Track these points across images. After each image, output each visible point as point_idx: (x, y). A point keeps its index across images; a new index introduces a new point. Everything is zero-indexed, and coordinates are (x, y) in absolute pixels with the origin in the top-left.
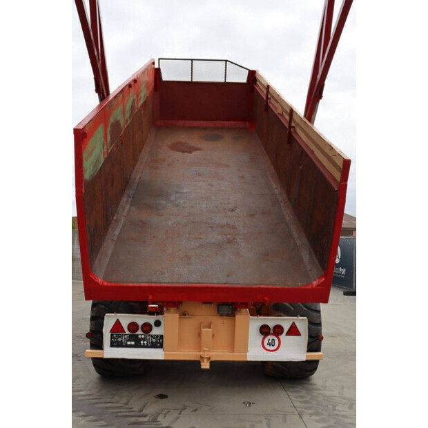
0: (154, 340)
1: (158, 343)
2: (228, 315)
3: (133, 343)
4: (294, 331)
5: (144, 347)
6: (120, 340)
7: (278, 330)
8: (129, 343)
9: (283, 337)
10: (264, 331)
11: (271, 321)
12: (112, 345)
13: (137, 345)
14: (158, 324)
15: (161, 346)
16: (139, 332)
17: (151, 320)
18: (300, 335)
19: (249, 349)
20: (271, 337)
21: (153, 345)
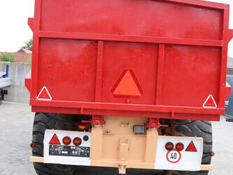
0: (83, 151)
1: (86, 153)
2: (141, 134)
3: (66, 153)
4: (192, 148)
5: (75, 156)
6: (56, 150)
7: (179, 147)
8: (63, 152)
9: (183, 152)
10: (169, 147)
11: (174, 140)
12: (50, 154)
13: (69, 154)
14: (86, 138)
15: (88, 156)
16: (72, 144)
17: (81, 135)
18: (196, 151)
19: (156, 160)
20: (173, 152)
21: (82, 155)
